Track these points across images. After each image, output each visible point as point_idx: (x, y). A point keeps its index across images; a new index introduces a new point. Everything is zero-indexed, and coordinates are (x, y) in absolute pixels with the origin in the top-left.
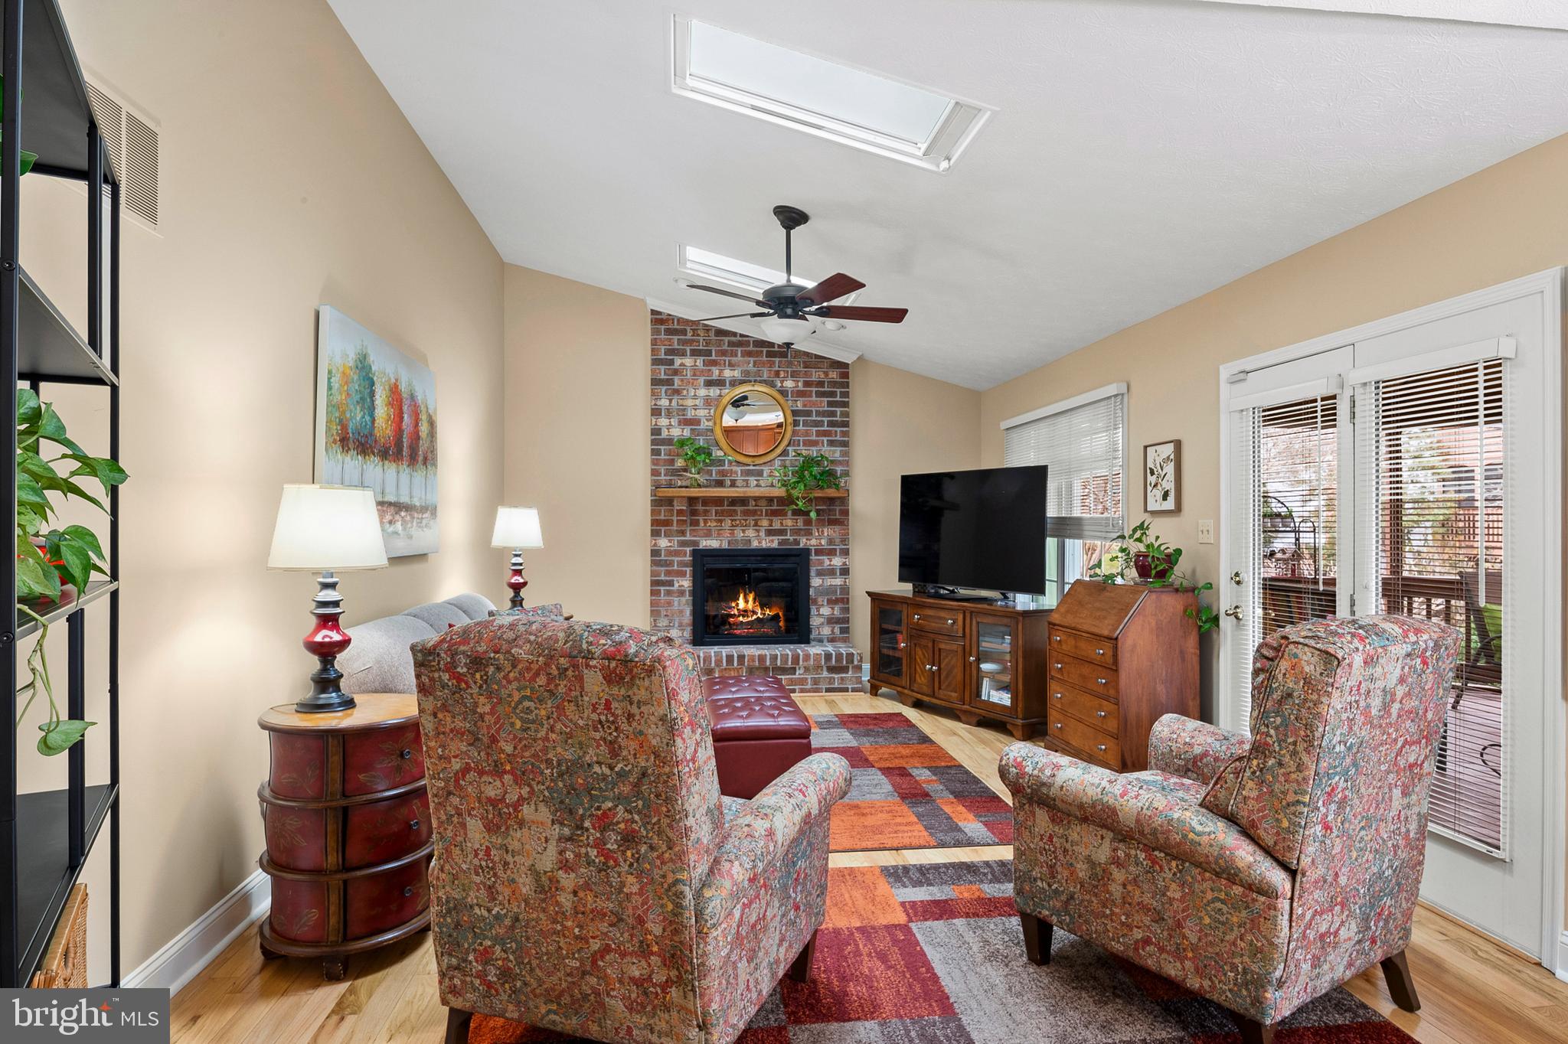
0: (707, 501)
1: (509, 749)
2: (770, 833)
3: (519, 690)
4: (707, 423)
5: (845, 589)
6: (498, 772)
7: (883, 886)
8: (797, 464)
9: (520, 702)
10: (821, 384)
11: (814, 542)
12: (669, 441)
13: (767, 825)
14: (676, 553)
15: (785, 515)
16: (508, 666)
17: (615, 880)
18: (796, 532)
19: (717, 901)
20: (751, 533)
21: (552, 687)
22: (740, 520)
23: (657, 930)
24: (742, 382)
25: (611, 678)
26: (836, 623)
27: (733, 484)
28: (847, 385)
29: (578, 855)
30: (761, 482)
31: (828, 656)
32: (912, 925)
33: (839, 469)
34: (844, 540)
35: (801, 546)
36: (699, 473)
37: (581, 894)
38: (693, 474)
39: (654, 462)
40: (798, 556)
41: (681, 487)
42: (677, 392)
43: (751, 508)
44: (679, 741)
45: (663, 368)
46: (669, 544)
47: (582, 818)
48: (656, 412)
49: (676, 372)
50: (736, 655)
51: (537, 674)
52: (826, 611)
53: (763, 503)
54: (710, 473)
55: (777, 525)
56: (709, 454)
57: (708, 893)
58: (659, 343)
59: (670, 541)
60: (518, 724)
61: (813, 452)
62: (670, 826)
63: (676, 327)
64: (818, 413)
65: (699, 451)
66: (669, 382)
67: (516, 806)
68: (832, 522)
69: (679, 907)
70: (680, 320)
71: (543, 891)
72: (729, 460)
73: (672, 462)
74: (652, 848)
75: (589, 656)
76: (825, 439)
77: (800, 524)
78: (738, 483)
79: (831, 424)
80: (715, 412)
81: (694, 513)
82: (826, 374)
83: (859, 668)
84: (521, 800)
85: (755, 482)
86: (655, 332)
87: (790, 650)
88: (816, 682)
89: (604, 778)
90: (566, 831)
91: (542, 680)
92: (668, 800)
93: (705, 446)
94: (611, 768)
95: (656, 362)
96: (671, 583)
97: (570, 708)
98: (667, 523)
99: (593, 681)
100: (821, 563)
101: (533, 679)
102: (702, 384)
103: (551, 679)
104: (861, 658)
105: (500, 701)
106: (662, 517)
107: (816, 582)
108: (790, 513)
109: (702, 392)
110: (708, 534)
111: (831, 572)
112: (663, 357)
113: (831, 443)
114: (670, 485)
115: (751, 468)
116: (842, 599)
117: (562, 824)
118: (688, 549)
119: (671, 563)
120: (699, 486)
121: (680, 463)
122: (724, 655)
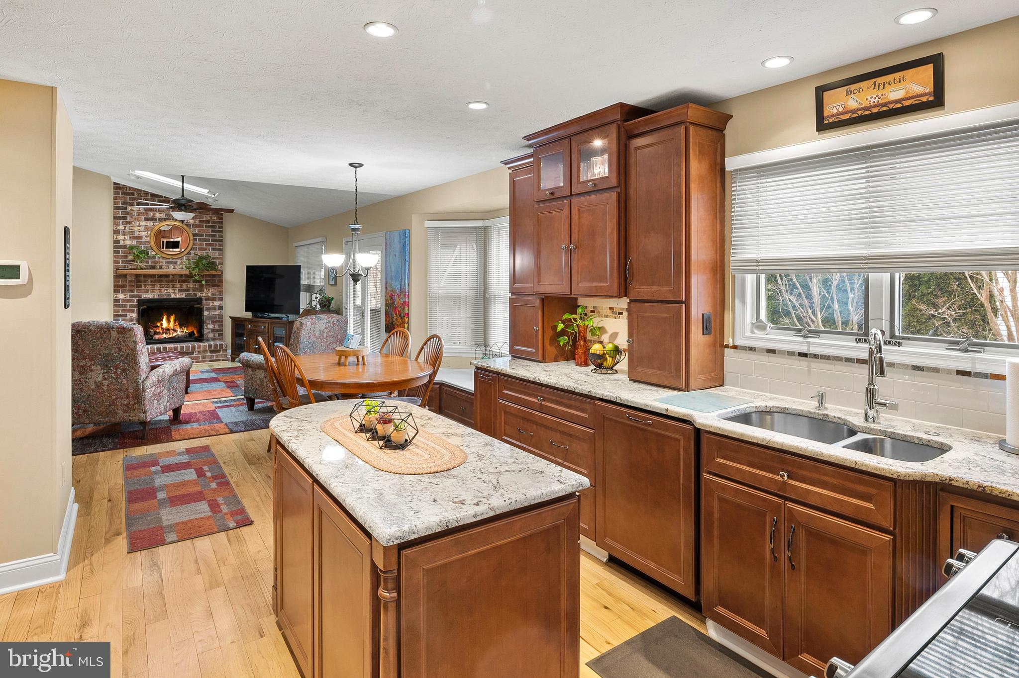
0: (145, 276)
1: (88, 352)
2: (164, 372)
3: (91, 337)
4: (146, 239)
5: (221, 316)
6: (84, 358)
7: (211, 404)
8: (196, 258)
9: (92, 340)
10: (208, 222)
11: (204, 295)
12: (124, 247)
13: (163, 370)
14: (128, 301)
15: (190, 282)
16: (88, 332)
17: (120, 381)
18: (195, 290)
19: (148, 384)
20: (170, 291)
21: (102, 336)
22: (165, 285)
23: (132, 391)
24: (165, 220)
25: (119, 333)
26: (216, 332)
27: (161, 268)
28: (222, 223)
29: (109, 376)
30: (176, 267)
31: (210, 346)
32: (217, 410)
33: (217, 261)
34: (221, 294)
35: (198, 296)
36: (141, 263)
37: (110, 386)
38: (138, 263)
39: (115, 257)
40: (196, 301)
41: (131, 269)
42: (129, 223)
43: (170, 279)
44: (138, 346)
45: (120, 211)
46: (124, 297)
47: (110, 367)
48: (116, 232)
49: (128, 213)
50: (162, 348)
51: (97, 333)
52: (211, 326)
53: (178, 277)
54: (148, 262)
55: (185, 287)
56: (147, 254)
57: (145, 382)
58: (118, 198)
59: (125, 295)
60: (91, 346)
61: (204, 253)
62: (135, 366)
63: (128, 191)
64: (207, 235)
65: (142, 252)
66: (124, 218)
67: (90, 367)
68: (214, 286)
69: (138, 385)
70: (130, 188)
71: (98, 387)
72: (158, 257)
73: (126, 257)
74: (130, 372)
75: (113, 328)
76: (210, 247)
77: (197, 286)
78: (163, 267)
79: (213, 240)
80: (150, 233)
81: (139, 281)
82: (211, 217)
83: (226, 350)
84: (91, 365)
85: (173, 267)
86: (115, 193)
87: (191, 344)
88: (204, 357)
89: (117, 356)
90: (105, 371)
91: (99, 334)
92: (135, 360)
93: (145, 249)
94: (119, 354)
95: (116, 208)
96: (126, 316)
97: (107, 341)
98: (123, 286)
99: (114, 334)
100: (209, 304)
101: (96, 334)
102: (143, 220)
103: (101, 334)
104: (227, 346)
105: (86, 340)
106: (120, 284)
107: (206, 313)
108: (192, 281)
109: (143, 223)
110: (147, 292)
111: (214, 308)
112: (121, 205)
113: (213, 249)
114: (125, 268)
115: (171, 260)
116: (219, 320)
117: (104, 369)
118: (135, 299)
119: (126, 306)
120: (142, 269)
121: (130, 257)
122: (155, 347)
